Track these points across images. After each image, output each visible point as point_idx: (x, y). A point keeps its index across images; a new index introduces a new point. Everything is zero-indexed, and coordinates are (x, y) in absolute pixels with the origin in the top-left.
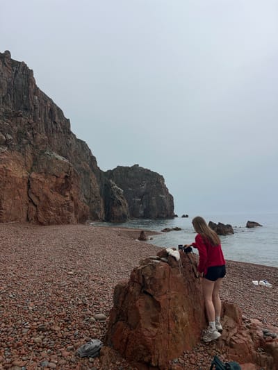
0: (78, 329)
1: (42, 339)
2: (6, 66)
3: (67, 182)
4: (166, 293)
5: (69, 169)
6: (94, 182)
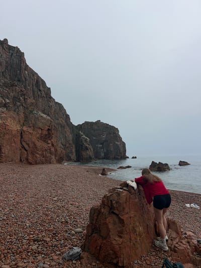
0: (63, 239)
1: (38, 247)
2: (5, 49)
3: (49, 134)
4: (127, 213)
5: (51, 124)
6: (68, 133)
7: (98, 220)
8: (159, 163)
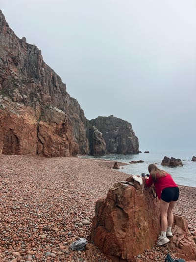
0: (71, 230)
1: (47, 236)
2: (23, 48)
3: (64, 128)
4: (132, 208)
5: (65, 118)
6: (82, 128)
7: (103, 213)
8: (172, 158)
